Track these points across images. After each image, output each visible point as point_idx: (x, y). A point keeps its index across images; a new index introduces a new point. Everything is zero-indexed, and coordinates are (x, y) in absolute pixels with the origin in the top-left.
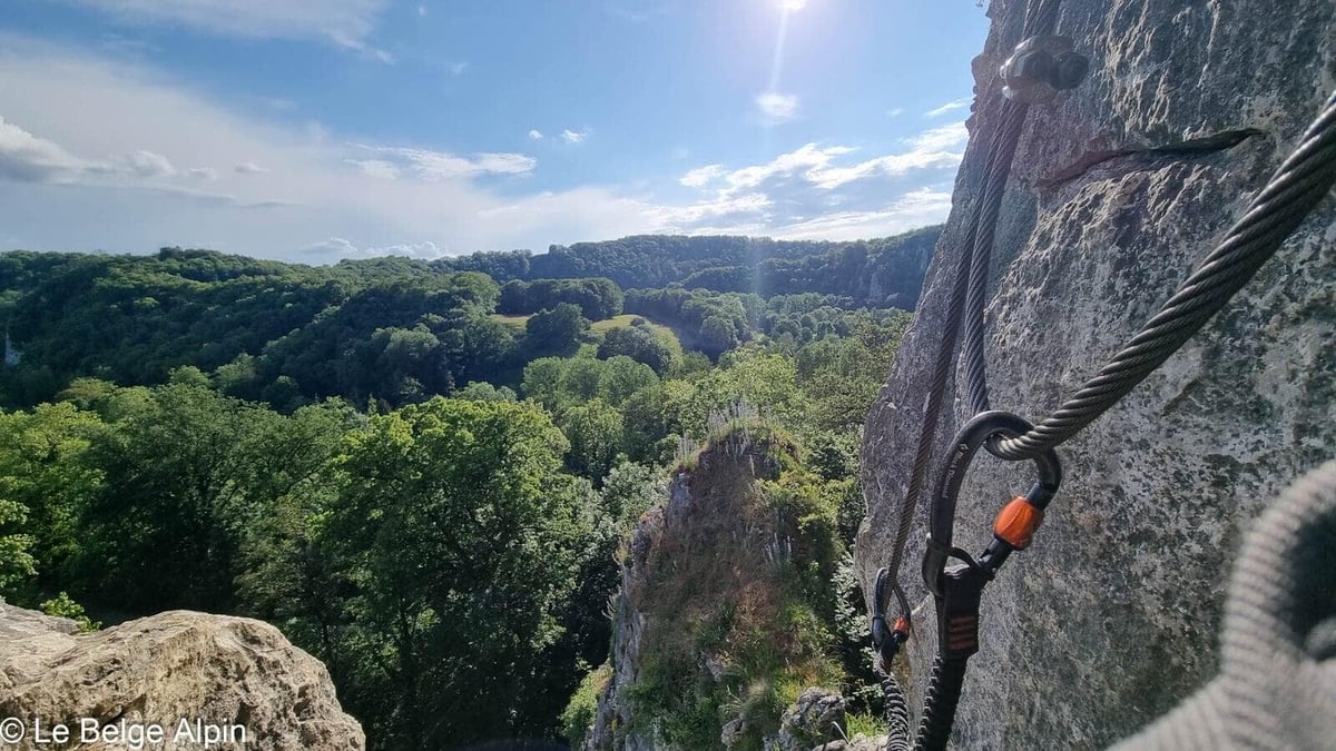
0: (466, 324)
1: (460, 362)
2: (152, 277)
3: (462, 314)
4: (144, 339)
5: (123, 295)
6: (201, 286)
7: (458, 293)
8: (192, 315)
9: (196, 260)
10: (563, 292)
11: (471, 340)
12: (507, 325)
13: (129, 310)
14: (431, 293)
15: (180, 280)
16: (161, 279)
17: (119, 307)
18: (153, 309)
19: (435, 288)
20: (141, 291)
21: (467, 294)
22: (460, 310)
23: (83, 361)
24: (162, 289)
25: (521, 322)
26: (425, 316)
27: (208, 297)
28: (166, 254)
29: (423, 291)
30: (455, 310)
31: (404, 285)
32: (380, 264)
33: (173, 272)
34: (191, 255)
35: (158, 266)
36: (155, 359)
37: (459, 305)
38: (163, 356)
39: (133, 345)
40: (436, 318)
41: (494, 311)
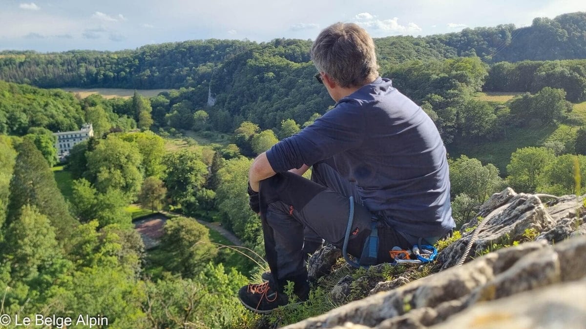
0: (459, 103)
1: (451, 133)
2: (273, 59)
3: (457, 95)
4: (268, 98)
5: (259, 70)
6: (295, 65)
7: (456, 77)
8: (291, 85)
9: (293, 46)
10: (548, 75)
11: (461, 115)
12: (491, 104)
13: (262, 80)
14: (435, 76)
15: (286, 61)
16: (277, 61)
17: (258, 78)
18: (272, 80)
19: (437, 72)
20: (268, 68)
21: (462, 79)
22: (456, 91)
23: (242, 108)
24: (278, 67)
25: (504, 99)
26: (429, 96)
27: (298, 72)
28: (277, 43)
29: (429, 75)
30: (452, 91)
31: (416, 70)
32: (393, 43)
33: (281, 55)
34: (290, 43)
35: (274, 51)
36: (273, 111)
37: (454, 87)
38: (277, 110)
39: (263, 101)
40: (437, 98)
41: (481, 89)
